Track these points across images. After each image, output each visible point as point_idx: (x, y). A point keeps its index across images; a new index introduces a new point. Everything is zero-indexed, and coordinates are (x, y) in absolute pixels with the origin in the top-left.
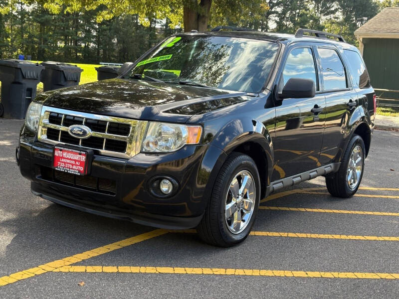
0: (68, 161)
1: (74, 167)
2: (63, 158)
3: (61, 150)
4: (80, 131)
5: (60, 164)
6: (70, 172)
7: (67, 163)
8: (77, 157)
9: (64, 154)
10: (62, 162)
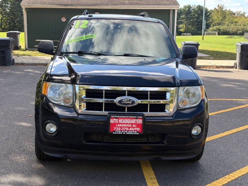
0: (124, 125)
1: (131, 129)
2: (118, 123)
3: (116, 118)
4: (129, 101)
5: (116, 129)
6: (129, 133)
7: (124, 127)
8: (133, 121)
9: (120, 121)
10: (118, 127)
